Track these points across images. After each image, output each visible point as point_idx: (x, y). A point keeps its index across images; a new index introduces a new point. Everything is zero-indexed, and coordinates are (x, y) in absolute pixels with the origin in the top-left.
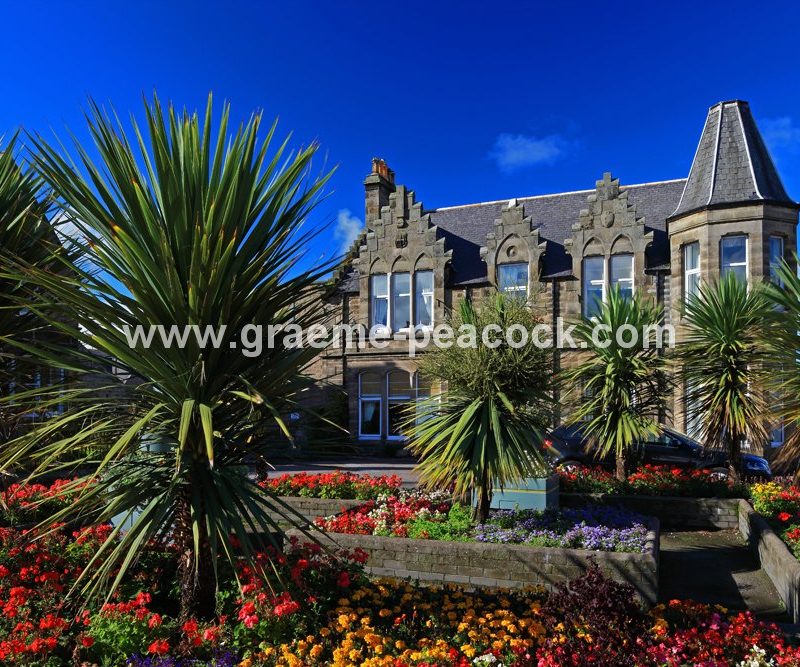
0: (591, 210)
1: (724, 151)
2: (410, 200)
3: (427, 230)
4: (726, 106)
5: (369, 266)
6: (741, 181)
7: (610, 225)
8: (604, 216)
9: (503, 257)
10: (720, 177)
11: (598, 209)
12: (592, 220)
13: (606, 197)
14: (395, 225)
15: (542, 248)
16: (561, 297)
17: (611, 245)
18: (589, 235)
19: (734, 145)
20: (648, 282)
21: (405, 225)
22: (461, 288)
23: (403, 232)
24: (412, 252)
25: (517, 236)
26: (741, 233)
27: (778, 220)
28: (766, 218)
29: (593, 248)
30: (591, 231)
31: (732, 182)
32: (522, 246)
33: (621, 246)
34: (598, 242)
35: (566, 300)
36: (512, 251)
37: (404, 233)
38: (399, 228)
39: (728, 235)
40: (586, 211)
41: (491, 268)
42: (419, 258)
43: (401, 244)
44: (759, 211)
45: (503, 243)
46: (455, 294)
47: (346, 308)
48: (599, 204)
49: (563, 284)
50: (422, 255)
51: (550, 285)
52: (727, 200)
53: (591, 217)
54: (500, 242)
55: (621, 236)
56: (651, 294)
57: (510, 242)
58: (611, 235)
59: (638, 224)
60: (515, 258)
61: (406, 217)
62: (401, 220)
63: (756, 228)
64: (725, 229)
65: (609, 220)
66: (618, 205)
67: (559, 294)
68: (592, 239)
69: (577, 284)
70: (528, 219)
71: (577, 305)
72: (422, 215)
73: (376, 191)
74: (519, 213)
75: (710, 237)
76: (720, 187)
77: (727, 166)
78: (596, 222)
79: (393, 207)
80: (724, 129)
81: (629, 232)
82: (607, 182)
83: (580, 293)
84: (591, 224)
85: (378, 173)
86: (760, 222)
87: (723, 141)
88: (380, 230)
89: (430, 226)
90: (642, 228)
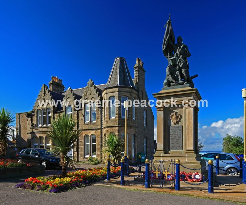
1: (114, 72)
2: (46, 88)
3: (49, 97)
5: (37, 107)
6: (116, 81)
7: (90, 94)
8: (89, 92)
10: (112, 80)
11: (88, 90)
12: (86, 93)
13: (90, 86)
14: (42, 96)
16: (79, 115)
20: (99, 111)
21: (45, 96)
22: (57, 113)
23: (44, 97)
25: (70, 98)
26: (114, 96)
27: (124, 92)
28: (120, 91)
30: (86, 96)
31: (114, 81)
32: (71, 101)
34: (88, 99)
35: (80, 116)
39: (111, 97)
40: (85, 90)
41: (64, 107)
46: (56, 114)
47: (32, 119)
48: (88, 88)
49: (80, 111)
51: (77, 112)
52: (111, 86)
53: (86, 92)
54: (66, 100)
55: (93, 98)
56: (99, 114)
58: (91, 97)
59: (97, 94)
61: (45, 93)
64: (110, 95)
65: (90, 93)
66: (92, 89)
67: (79, 114)
68: (86, 98)
69: (83, 111)
70: (72, 93)
71: (83, 117)
72: (48, 93)
73: (52, 86)
74: (70, 91)
75: (106, 97)
76: (111, 83)
77: (114, 76)
78: (87, 93)
79: (42, 90)
80: (115, 66)
81: (95, 96)
82: (90, 82)
83: (83, 114)
84: (86, 94)
85: (53, 80)
86: (118, 92)
87: (114, 69)
88: (39, 97)
89: (50, 96)
90: (97, 95)
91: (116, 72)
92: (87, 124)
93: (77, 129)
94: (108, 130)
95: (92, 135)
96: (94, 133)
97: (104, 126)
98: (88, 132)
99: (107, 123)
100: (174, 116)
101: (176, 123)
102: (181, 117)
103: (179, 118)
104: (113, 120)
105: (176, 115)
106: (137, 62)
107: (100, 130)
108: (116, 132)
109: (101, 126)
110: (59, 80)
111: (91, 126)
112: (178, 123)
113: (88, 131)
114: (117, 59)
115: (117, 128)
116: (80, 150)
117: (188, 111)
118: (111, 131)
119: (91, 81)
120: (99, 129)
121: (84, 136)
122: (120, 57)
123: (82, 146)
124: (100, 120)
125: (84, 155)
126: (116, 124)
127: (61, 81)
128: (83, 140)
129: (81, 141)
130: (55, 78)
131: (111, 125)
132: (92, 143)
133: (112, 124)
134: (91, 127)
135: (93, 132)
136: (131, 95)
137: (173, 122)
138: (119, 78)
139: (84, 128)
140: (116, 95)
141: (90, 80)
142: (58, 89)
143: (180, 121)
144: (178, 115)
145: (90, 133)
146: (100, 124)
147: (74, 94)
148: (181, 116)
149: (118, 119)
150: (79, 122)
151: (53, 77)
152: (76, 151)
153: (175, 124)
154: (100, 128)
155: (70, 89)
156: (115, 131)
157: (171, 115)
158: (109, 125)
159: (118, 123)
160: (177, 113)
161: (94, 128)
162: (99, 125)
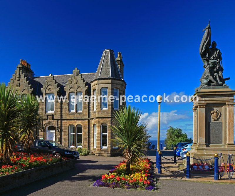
0: (71, 78)
1: (104, 63)
3: (25, 82)
4: (107, 51)
6: (107, 72)
7: (76, 83)
8: (75, 80)
9: (47, 91)
10: (103, 71)
11: (73, 79)
12: (72, 82)
13: (75, 75)
15: (58, 89)
17: (76, 89)
18: (71, 86)
19: (107, 62)
21: (19, 80)
23: (19, 82)
24: (21, 89)
25: (51, 85)
26: (106, 87)
27: (116, 84)
28: (112, 83)
29: (72, 90)
30: (71, 85)
31: (105, 73)
32: (53, 88)
33: (79, 90)
34: (73, 88)
35: (64, 105)
36: (50, 90)
37: (19, 83)
38: (17, 81)
39: (103, 88)
41: (44, 95)
43: (18, 86)
44: (110, 81)
45: (47, 87)
48: (73, 77)
50: (24, 90)
52: (103, 78)
53: (71, 81)
54: (46, 87)
55: (79, 87)
56: (87, 104)
57: (49, 87)
59: (84, 83)
60: (51, 92)
61: (20, 77)
62: (18, 78)
63: (109, 86)
64: (102, 86)
65: (76, 82)
66: (79, 77)
67: (62, 103)
70: (54, 80)
71: (67, 107)
74: (52, 78)
75: (98, 88)
76: (102, 74)
77: (105, 68)
79: (16, 74)
80: (105, 57)
82: (75, 71)
83: (68, 103)
85: (22, 64)
87: (105, 61)
88: (12, 81)
89: (27, 81)
90: (85, 85)
91: (107, 63)
92: (72, 114)
93: (60, 118)
109: (89, 117)
124: (87, 110)
130: (24, 61)
138: (111, 70)
139: (68, 118)
150: (63, 111)
151: (22, 61)
154: (87, 118)
161: (80, 118)
162: (86, 115)
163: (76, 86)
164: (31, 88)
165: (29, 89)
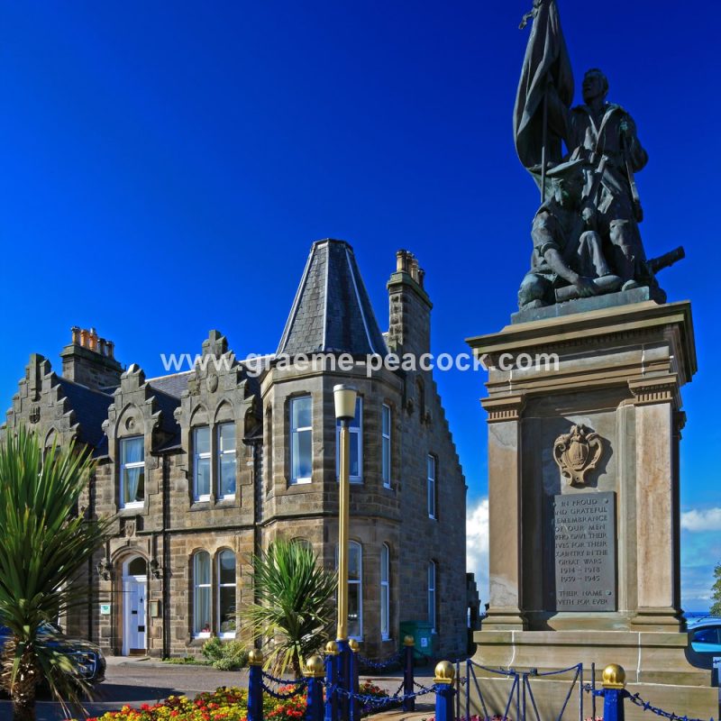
0: (198, 373)
1: (306, 299)
2: (42, 370)
3: (56, 403)
6: (312, 333)
7: (214, 390)
8: (208, 379)
9: (123, 431)
10: (296, 328)
11: (203, 372)
12: (199, 385)
14: (29, 399)
15: (155, 418)
16: (172, 473)
17: (214, 413)
18: (196, 400)
19: (317, 291)
20: (247, 454)
21: (37, 398)
23: (36, 405)
24: (43, 427)
25: (134, 406)
26: (305, 393)
29: (200, 417)
30: (197, 397)
31: (305, 334)
32: (139, 417)
33: (224, 413)
34: (204, 409)
35: (175, 476)
36: (130, 423)
37: (36, 407)
38: (33, 400)
39: (292, 395)
41: (111, 443)
42: (49, 434)
43: (35, 418)
45: (122, 414)
49: (173, 458)
50: (52, 430)
51: (161, 459)
53: (198, 382)
54: (119, 413)
55: (224, 402)
56: (250, 467)
57: (129, 412)
58: (215, 400)
59: (239, 387)
60: (133, 431)
61: (38, 388)
62: (34, 392)
64: (289, 388)
65: (212, 384)
67: (169, 470)
68: (199, 407)
69: (185, 457)
70: (144, 386)
71: (185, 482)
72: (53, 386)
73: (72, 364)
74: (136, 380)
75: (276, 398)
76: (293, 340)
77: (305, 316)
78: (202, 387)
79: (28, 378)
80: (312, 273)
81: (230, 396)
82: (211, 341)
83: (187, 468)
84: (198, 390)
85: (77, 343)
86: (321, 378)
87: (308, 287)
88: (17, 404)
89: (59, 399)
90: (242, 392)
91: (316, 296)
92: (202, 509)
93: (160, 528)
94: (281, 528)
95: (221, 550)
96: (230, 545)
97: (266, 515)
98: (204, 538)
99: (279, 502)
100: (575, 447)
101: (582, 480)
102: (608, 451)
103: (597, 456)
104: (300, 492)
105: (582, 440)
106: (399, 266)
107: (251, 533)
108: (315, 537)
109: (257, 516)
110: (103, 341)
111: (216, 514)
112: (591, 479)
113: (204, 534)
114: (319, 246)
115: (318, 522)
116: (173, 611)
117: (646, 420)
118: (293, 535)
119: (218, 337)
120: (247, 527)
121: (192, 556)
122: (332, 241)
123: (183, 594)
124: (250, 490)
125: (191, 630)
126: (316, 506)
127: (110, 346)
128: (185, 573)
129: (177, 576)
130: (86, 333)
131: (296, 510)
132: (222, 583)
133: (298, 507)
134: (215, 518)
135: (224, 540)
136: (374, 388)
137: (567, 475)
138: (328, 321)
139: (188, 525)
140: (313, 390)
141: (212, 333)
142: (99, 375)
143: (600, 468)
144: (592, 443)
145: (212, 542)
146: (251, 506)
147: (150, 391)
148: (606, 444)
149: (321, 484)
150: (172, 500)
151: (77, 332)
152: (159, 616)
153: (575, 484)
154: (252, 522)
155: (135, 370)
156: (311, 532)
157: (560, 440)
158: (285, 512)
159: (320, 502)
160: (587, 430)
161: (227, 523)
162: (247, 512)
163: (214, 400)
164: (72, 424)
165: (65, 427)
